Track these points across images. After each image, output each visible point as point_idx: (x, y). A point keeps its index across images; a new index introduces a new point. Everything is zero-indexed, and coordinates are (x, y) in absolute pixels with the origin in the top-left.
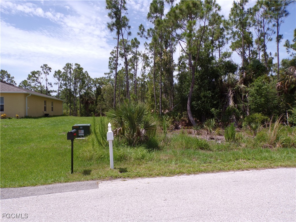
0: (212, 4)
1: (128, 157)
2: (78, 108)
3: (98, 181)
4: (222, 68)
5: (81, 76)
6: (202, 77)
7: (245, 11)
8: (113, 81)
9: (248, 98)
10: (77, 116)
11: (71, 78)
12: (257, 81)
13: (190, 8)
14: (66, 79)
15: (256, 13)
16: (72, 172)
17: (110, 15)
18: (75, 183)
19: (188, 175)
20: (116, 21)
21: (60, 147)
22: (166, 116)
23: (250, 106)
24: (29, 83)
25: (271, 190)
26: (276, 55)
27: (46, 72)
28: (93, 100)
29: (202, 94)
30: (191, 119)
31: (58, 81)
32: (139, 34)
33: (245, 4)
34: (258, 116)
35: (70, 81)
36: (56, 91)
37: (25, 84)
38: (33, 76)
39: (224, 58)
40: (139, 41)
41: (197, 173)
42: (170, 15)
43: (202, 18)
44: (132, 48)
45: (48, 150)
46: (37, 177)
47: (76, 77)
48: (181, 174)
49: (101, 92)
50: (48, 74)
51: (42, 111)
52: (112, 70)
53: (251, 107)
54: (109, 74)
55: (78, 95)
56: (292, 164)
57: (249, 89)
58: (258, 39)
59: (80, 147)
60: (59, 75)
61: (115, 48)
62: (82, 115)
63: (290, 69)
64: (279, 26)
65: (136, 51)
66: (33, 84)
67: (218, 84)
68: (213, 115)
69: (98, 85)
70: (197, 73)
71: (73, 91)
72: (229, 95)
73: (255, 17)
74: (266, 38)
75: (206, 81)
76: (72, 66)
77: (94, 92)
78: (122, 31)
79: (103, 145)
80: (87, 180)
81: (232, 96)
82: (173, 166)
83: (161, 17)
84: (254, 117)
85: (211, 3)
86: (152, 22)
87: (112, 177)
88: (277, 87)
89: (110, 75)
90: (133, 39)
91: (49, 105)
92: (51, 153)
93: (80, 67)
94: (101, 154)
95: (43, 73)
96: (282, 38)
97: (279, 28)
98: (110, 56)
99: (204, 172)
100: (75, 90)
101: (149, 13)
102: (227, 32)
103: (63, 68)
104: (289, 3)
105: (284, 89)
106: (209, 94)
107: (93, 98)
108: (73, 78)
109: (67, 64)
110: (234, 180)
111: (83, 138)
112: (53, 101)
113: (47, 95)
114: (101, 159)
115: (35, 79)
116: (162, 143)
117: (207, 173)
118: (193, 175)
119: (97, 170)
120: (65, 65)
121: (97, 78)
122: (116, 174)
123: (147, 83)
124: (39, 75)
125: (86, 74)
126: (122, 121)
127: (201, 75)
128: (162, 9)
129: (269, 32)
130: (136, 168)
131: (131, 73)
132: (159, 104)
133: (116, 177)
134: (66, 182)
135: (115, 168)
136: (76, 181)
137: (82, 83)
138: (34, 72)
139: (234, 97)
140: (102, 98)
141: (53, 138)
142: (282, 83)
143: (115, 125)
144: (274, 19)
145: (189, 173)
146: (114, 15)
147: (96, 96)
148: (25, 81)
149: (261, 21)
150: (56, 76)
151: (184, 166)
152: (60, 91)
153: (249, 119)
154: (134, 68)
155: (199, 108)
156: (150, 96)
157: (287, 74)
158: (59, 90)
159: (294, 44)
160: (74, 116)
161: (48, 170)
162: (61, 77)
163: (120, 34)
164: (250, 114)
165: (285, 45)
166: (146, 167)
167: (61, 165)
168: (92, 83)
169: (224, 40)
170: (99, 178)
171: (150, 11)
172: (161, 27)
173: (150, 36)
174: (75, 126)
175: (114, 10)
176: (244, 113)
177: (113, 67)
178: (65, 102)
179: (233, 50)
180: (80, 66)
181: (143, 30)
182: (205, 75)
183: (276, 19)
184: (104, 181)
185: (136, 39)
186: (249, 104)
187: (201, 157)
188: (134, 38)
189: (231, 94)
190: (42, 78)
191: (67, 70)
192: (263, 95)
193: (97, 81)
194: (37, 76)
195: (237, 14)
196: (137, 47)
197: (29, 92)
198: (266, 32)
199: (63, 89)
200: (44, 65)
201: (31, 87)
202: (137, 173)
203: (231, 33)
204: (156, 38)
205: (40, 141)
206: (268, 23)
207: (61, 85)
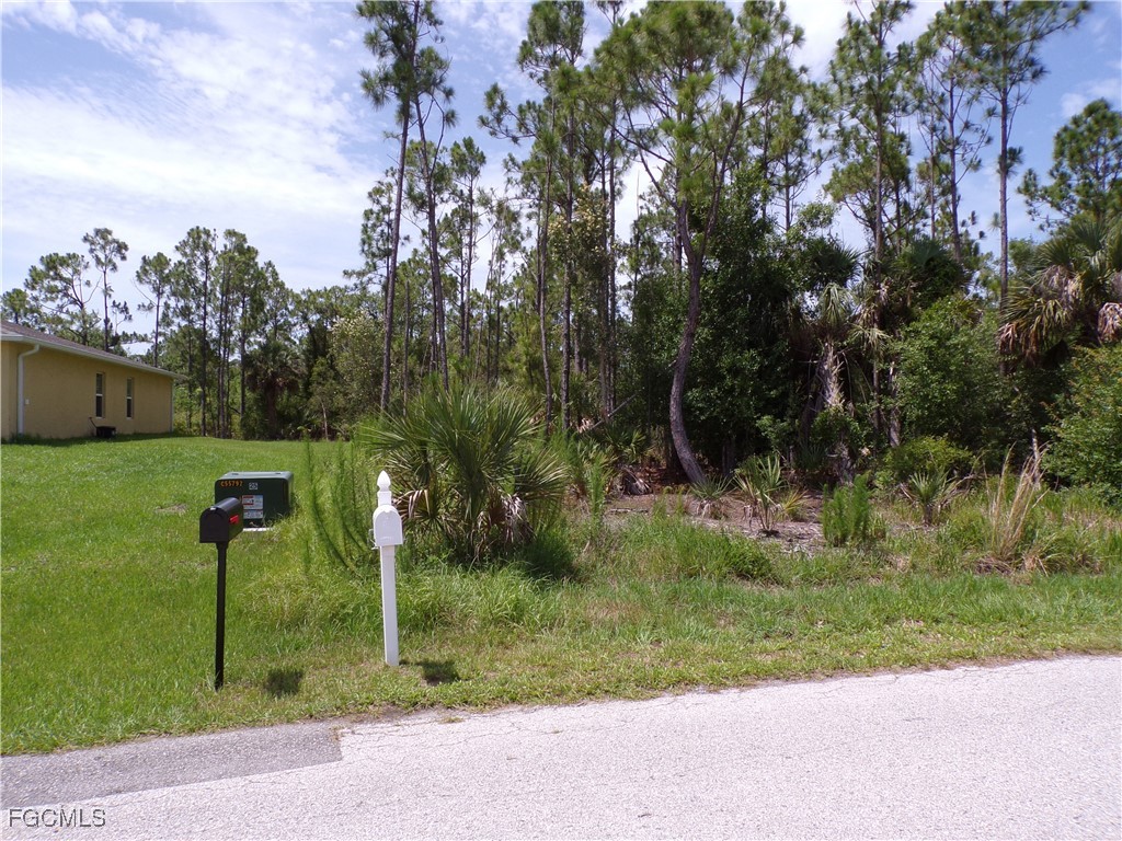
0: (772, 18)
1: (456, 615)
2: (235, 407)
3: (335, 724)
4: (800, 266)
5: (249, 281)
6: (725, 299)
7: (888, 55)
8: (374, 301)
9: (894, 379)
10: (230, 437)
11: (209, 288)
12: (931, 318)
13: (691, 28)
14: (188, 290)
15: (926, 64)
16: (219, 682)
17: (372, 41)
18: (231, 735)
19: (716, 691)
20: (395, 67)
21: (164, 565)
22: (586, 443)
23: (901, 408)
24: (33, 303)
25: (1068, 757)
26: (996, 224)
27: (103, 260)
28: (296, 375)
29: (726, 361)
30: (685, 454)
31: (153, 297)
32: (483, 122)
33: (889, 28)
34: (936, 447)
35: (203, 299)
36: (146, 335)
37: (17, 307)
38: (52, 273)
39: (809, 228)
40: (482, 153)
41: (749, 682)
42: (609, 52)
43: (729, 69)
44: (454, 176)
45: (109, 582)
46: (60, 705)
47: (228, 283)
48: (683, 685)
49: (326, 346)
50: (115, 268)
51: (85, 416)
52: (375, 260)
53: (905, 414)
54: (361, 274)
55: (236, 356)
56: (1105, 640)
57: (898, 346)
58: (929, 161)
59: (250, 569)
60: (161, 275)
61: (389, 174)
62: (249, 434)
63: (1050, 276)
64: (1009, 116)
65: (471, 191)
66: (48, 308)
67: (786, 322)
68: (766, 440)
69: (314, 317)
70: (706, 280)
71: (214, 340)
72: (826, 367)
73: (920, 79)
74: (958, 157)
75: (741, 313)
76: (213, 239)
77: (298, 343)
78: (418, 105)
79: (348, 561)
80: (288, 722)
81: (836, 370)
82: (645, 653)
83: (572, 61)
84: (918, 452)
85: (766, 16)
86: (536, 79)
87: (394, 703)
88: (999, 343)
89: (365, 279)
90: (461, 143)
91: (115, 394)
92: (125, 595)
93: (246, 246)
94: (341, 601)
95: (93, 262)
96: (1021, 162)
97: (1008, 122)
98: (369, 205)
99: (778, 679)
100: (225, 334)
101: (524, 43)
102: (820, 131)
103: (177, 248)
104: (1046, 31)
105: (1026, 348)
106: (750, 360)
107: (296, 368)
108: (218, 288)
109: (192, 230)
110: (905, 716)
111: (260, 529)
112: (133, 374)
113: (108, 350)
114: (343, 620)
115: (56, 287)
116: (588, 550)
117: (788, 680)
118: (737, 690)
119: (325, 671)
120: (183, 236)
121: (314, 290)
122: (413, 691)
123: (507, 316)
124: (76, 272)
125: (267, 275)
126: (428, 465)
127: (722, 287)
128: (578, 30)
129: (970, 137)
130: (492, 661)
131: (448, 274)
132: (559, 395)
133: (415, 706)
134: (192, 731)
135: (404, 663)
136: (237, 725)
137: (252, 308)
138: (54, 258)
139: (842, 374)
140: (332, 367)
141: (131, 528)
142: (1018, 325)
143: (399, 482)
144: (991, 88)
145: (717, 683)
146: (390, 43)
147: (308, 360)
148: (17, 292)
149: (943, 95)
150: (145, 275)
151: (687, 652)
152: (161, 339)
153: (902, 459)
154: (459, 254)
155: (715, 414)
156: (525, 364)
157: (1037, 292)
158: (158, 334)
159: (1052, 187)
160: (219, 437)
161: (112, 673)
162: (169, 282)
163: (411, 117)
164: (903, 441)
165: (1022, 187)
166: (535, 654)
167: (170, 648)
168: (291, 307)
169: (805, 161)
170: (338, 708)
171: (530, 37)
172: (575, 98)
173: (528, 131)
174: (228, 480)
175: (391, 22)
176: (879, 438)
177: (379, 249)
178: (184, 382)
179: (838, 199)
180: (245, 240)
181: (499, 107)
182: (739, 288)
183: (1000, 90)
184: (361, 722)
185: (469, 144)
186: (899, 404)
187: (751, 611)
188: (464, 140)
189: (831, 365)
190: (88, 283)
191: (194, 255)
192: (953, 368)
193: (314, 303)
194: (66, 273)
195: (859, 61)
196: (475, 173)
197: (31, 339)
198: (958, 138)
199: (175, 328)
200: (98, 232)
201: (42, 318)
202: (503, 685)
203: (837, 132)
204: (552, 141)
205: (74, 542)
206: (969, 103)
207: (165, 315)
